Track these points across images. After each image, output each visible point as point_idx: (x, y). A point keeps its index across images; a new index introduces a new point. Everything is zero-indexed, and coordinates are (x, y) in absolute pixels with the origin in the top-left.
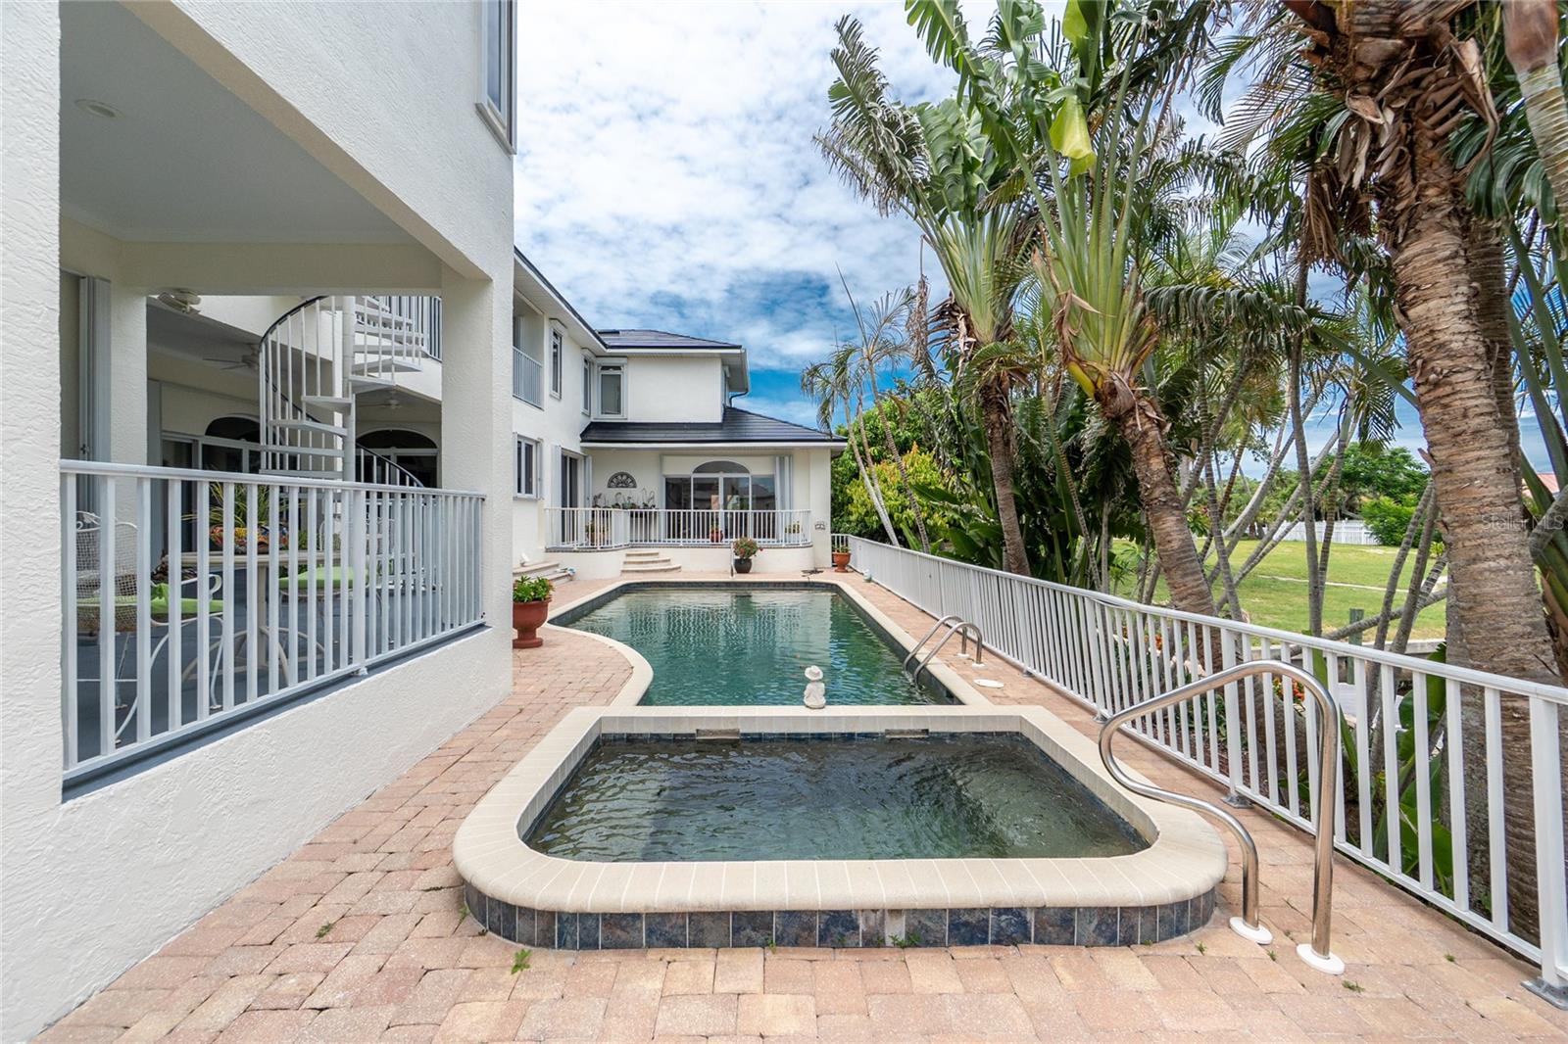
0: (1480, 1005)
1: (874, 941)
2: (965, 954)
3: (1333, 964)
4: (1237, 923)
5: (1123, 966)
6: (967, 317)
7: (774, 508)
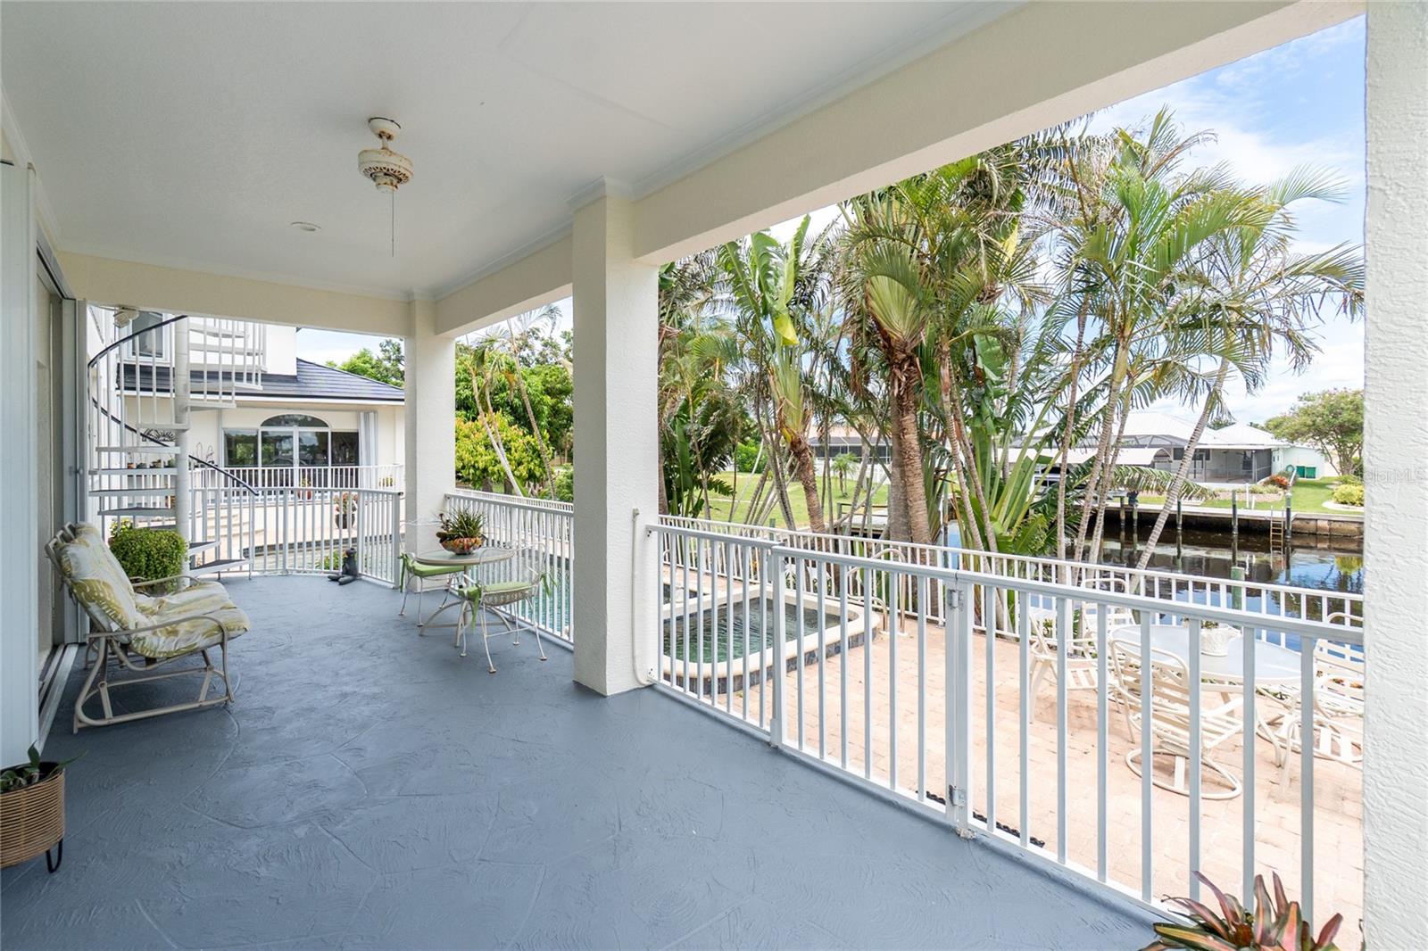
0: (932, 633)
3: (906, 634)
4: (882, 632)
7: (357, 464)
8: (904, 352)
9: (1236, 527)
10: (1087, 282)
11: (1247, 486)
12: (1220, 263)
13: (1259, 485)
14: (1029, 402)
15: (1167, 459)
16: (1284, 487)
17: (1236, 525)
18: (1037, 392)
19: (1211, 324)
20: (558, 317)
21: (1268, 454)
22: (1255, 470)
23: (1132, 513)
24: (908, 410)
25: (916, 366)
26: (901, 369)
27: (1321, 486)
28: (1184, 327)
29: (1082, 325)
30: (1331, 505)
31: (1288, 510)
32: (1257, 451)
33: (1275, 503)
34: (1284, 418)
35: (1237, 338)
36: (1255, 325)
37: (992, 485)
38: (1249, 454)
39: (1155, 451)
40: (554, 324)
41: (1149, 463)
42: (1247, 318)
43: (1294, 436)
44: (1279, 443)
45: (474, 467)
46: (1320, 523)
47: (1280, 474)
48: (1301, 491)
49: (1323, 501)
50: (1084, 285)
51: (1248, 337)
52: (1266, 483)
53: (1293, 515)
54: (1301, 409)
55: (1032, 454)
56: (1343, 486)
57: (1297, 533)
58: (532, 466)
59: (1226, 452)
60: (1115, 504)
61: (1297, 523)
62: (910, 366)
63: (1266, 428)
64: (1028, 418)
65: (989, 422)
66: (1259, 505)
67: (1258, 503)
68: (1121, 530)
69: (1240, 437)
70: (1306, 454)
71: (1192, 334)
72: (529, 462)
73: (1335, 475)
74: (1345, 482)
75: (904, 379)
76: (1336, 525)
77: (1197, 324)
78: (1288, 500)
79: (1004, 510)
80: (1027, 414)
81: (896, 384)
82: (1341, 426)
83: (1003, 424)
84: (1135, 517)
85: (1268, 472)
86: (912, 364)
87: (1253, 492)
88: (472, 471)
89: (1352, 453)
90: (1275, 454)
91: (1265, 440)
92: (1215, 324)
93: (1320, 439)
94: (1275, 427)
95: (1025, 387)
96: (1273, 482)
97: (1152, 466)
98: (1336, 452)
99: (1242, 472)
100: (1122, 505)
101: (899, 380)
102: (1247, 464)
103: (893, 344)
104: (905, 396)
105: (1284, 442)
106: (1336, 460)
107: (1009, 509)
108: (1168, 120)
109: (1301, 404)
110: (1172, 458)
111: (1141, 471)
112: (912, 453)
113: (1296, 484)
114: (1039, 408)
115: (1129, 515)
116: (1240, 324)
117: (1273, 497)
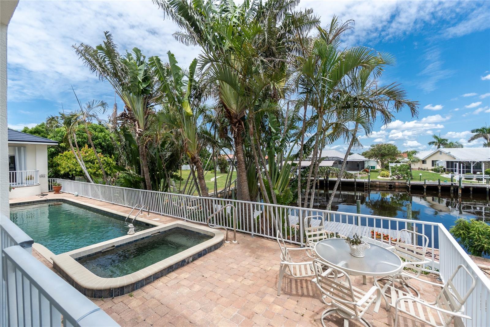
0: (248, 240)
1: (188, 263)
2: (200, 259)
3: (236, 242)
4: (226, 242)
5: (218, 251)
6: (138, 123)
7: (15, 170)
8: (237, 119)
9: (355, 185)
10: (307, 89)
11: (358, 172)
12: (355, 88)
13: (361, 172)
14: (288, 141)
15: (336, 164)
16: (368, 172)
17: (355, 184)
18: (291, 137)
19: (353, 106)
20: (107, 107)
21: (363, 163)
22: (360, 167)
23: (327, 181)
24: (238, 144)
25: (242, 125)
26: (235, 126)
27: (377, 171)
28: (343, 108)
29: (306, 108)
30: (379, 177)
31: (369, 179)
32: (360, 161)
33: (365, 177)
34: (367, 152)
35: (363, 113)
36: (370, 107)
37: (275, 175)
38: (358, 163)
39: (333, 162)
40: (104, 110)
41: (332, 165)
42: (367, 104)
43: (370, 157)
44: (366, 159)
45: (75, 170)
46: (377, 183)
47: (366, 168)
48: (372, 173)
49: (377, 176)
50: (306, 90)
51: (367, 113)
52: (363, 171)
53: (370, 180)
54: (371, 149)
55: (290, 163)
56: (382, 172)
57: (371, 186)
58: (106, 170)
59: (352, 162)
60: (322, 178)
61: (371, 183)
62: (239, 125)
63: (363, 155)
64: (288, 148)
65: (273, 149)
66: (361, 178)
67: (361, 177)
68: (324, 187)
69: (356, 157)
70: (372, 162)
71: (347, 111)
72: (105, 168)
73: (380, 168)
74: (383, 171)
75: (236, 130)
76: (381, 183)
77: (349, 107)
78: (369, 176)
79: (279, 184)
80: (287, 146)
81: (234, 132)
82: (381, 154)
83: (279, 150)
84: (328, 182)
85: (363, 168)
86: (240, 124)
87: (360, 174)
88: (74, 172)
89: (384, 162)
90: (365, 162)
91: (362, 158)
92: (355, 106)
93: (376, 158)
94: (364, 154)
95: (287, 136)
96: (365, 171)
97: (333, 166)
98: (380, 162)
99: (357, 168)
100: (324, 179)
101: (235, 131)
102: (358, 166)
103: (232, 115)
104: (237, 138)
105: (367, 159)
106: (380, 164)
107: (281, 184)
108: (336, 20)
109: (371, 148)
110: (338, 164)
111: (330, 168)
112: (241, 162)
113: (371, 171)
114: (292, 144)
115: (326, 181)
116: (364, 106)
117: (365, 175)
